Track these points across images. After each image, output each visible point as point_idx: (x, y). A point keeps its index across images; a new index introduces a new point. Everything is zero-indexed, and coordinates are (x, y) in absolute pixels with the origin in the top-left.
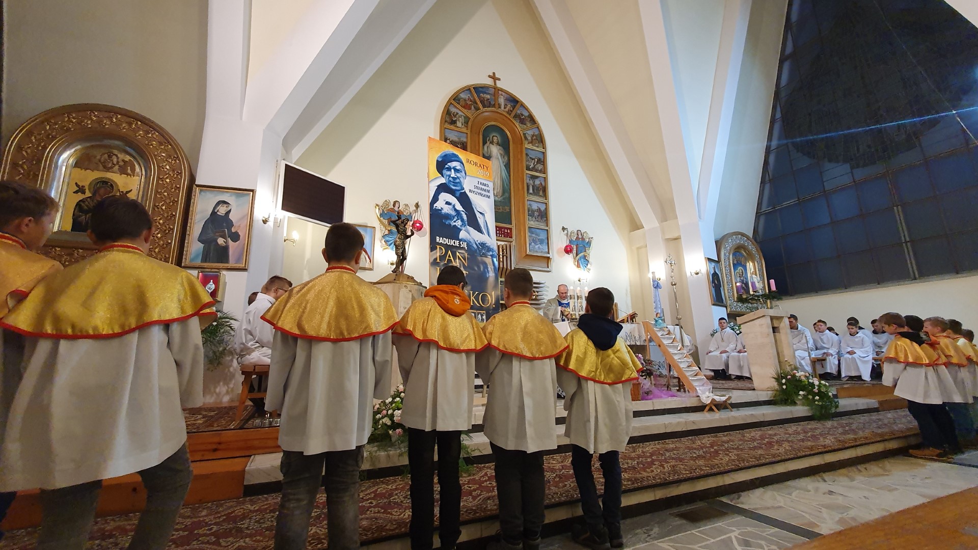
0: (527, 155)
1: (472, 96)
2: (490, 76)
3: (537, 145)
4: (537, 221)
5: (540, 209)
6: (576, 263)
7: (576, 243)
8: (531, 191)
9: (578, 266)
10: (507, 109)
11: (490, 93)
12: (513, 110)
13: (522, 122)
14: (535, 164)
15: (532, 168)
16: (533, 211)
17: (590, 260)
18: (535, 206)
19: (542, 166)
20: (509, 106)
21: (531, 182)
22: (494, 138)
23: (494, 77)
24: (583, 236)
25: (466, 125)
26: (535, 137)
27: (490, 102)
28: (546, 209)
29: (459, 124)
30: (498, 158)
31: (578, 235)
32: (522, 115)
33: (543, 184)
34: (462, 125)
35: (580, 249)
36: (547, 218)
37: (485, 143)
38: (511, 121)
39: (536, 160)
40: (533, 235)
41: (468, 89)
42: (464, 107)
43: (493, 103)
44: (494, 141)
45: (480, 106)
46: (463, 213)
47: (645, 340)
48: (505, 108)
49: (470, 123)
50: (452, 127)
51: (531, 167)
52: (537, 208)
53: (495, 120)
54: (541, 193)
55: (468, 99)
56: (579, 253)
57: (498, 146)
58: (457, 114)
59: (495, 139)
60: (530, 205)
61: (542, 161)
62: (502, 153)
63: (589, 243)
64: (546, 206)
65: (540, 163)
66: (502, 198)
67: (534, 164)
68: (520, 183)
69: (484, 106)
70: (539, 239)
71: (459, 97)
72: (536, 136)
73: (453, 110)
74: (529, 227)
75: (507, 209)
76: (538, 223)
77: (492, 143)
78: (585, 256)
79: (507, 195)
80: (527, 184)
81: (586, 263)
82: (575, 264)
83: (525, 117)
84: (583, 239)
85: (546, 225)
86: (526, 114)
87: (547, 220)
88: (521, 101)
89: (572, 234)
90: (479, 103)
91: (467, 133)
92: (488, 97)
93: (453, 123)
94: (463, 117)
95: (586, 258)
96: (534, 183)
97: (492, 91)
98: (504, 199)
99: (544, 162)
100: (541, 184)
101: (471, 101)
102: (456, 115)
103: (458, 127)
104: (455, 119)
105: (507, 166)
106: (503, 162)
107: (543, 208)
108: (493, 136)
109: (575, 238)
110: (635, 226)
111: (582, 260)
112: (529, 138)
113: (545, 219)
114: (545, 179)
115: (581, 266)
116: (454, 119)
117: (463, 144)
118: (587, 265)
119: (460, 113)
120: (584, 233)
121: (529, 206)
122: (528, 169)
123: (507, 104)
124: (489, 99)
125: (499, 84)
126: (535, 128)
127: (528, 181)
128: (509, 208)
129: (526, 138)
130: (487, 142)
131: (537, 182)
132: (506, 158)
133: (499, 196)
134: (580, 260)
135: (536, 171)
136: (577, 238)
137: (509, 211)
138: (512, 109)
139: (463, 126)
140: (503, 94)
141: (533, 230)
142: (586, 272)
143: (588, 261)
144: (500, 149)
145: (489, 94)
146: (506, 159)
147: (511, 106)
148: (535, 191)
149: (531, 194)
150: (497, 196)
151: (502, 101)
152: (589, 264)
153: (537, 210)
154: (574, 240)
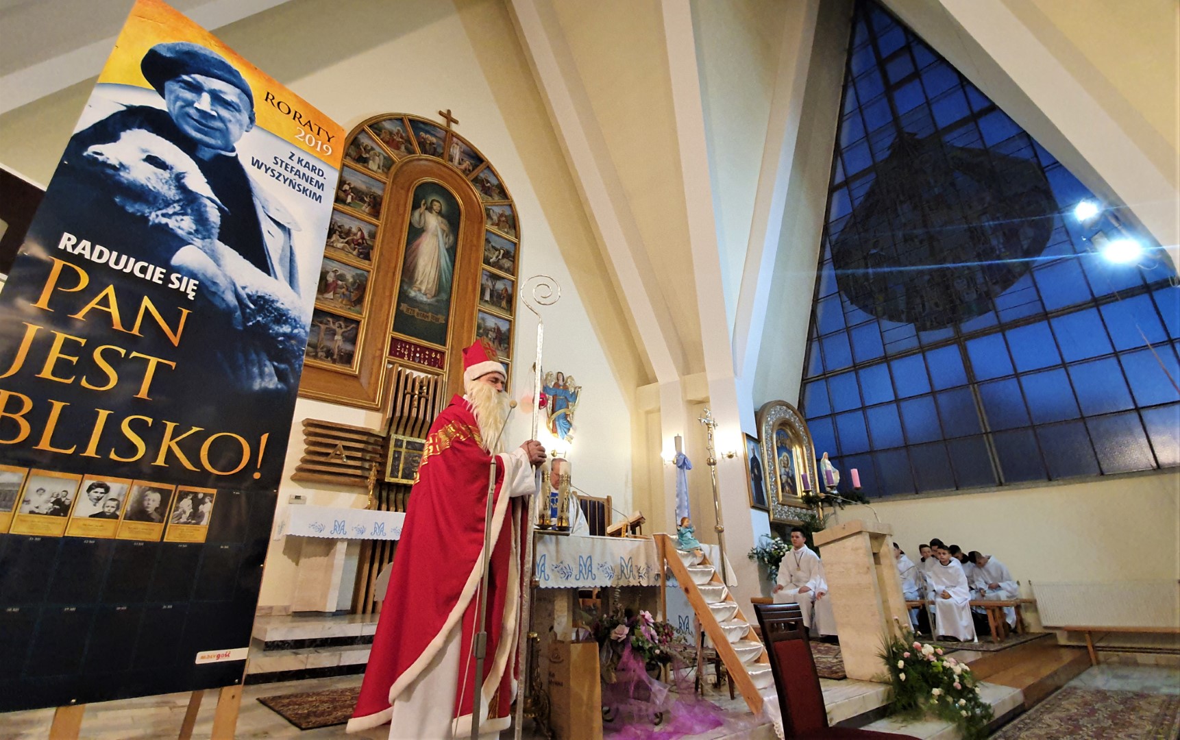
0: (488, 241)
1: (406, 131)
2: (441, 113)
3: (506, 230)
5: (498, 329)
6: (551, 425)
7: (553, 392)
9: (554, 431)
10: (463, 167)
11: (437, 135)
12: (473, 170)
13: (486, 191)
14: (500, 257)
15: (494, 262)
16: (487, 331)
17: (574, 423)
18: (491, 323)
19: (512, 263)
20: (467, 164)
21: (490, 283)
22: (435, 203)
23: (447, 116)
24: (567, 382)
25: (385, 170)
26: (504, 219)
27: (435, 149)
28: (509, 330)
29: (373, 165)
30: (437, 236)
31: (558, 380)
32: (488, 182)
33: (510, 290)
34: (379, 168)
35: (559, 403)
36: (509, 344)
37: (416, 206)
38: (468, 185)
39: (502, 251)
41: (400, 119)
42: (387, 143)
43: (440, 150)
44: (435, 207)
45: (418, 149)
46: (208, 203)
47: (658, 575)
48: (460, 164)
49: (393, 169)
50: (359, 166)
51: (491, 260)
52: (493, 326)
53: (442, 178)
54: (504, 304)
55: (397, 134)
56: (557, 408)
57: (440, 218)
58: (372, 149)
59: (436, 206)
60: (483, 319)
61: (512, 255)
62: (445, 228)
63: (575, 396)
64: (510, 325)
65: (507, 258)
66: (434, 299)
67: (497, 257)
68: (470, 281)
69: (424, 151)
71: (380, 125)
72: (506, 216)
73: (364, 140)
75: (442, 320)
77: (430, 209)
78: (566, 416)
79: (444, 296)
80: (482, 285)
81: (567, 426)
82: (548, 427)
83: (493, 186)
84: (566, 388)
85: (506, 355)
86: (494, 181)
87: (509, 348)
88: (488, 162)
89: (549, 378)
90: (415, 143)
91: (385, 183)
92: (434, 140)
93: (363, 161)
94: (382, 157)
95: (568, 419)
96: (494, 286)
97: (442, 134)
98: (437, 301)
99: (514, 257)
100: (506, 290)
101: (402, 137)
102: (370, 151)
103: (369, 169)
104: (367, 155)
105: (452, 251)
106: (446, 244)
107: (504, 327)
108: (433, 201)
109: (553, 383)
110: (645, 377)
111: (561, 421)
112: (495, 218)
113: (506, 345)
114: (514, 284)
115: (559, 430)
116: (364, 156)
117: (375, 198)
118: (569, 430)
119: (378, 150)
120: (568, 378)
121: (480, 321)
122: (487, 261)
123: (465, 159)
124: (433, 144)
125: (454, 127)
126: (507, 205)
127: (484, 282)
128: (444, 317)
129: (489, 216)
130: (420, 207)
131: (500, 286)
132: (451, 238)
133: (428, 295)
134: (558, 421)
135: (501, 268)
136: (557, 385)
137: (444, 322)
138: (471, 168)
139: (380, 171)
140: (460, 143)
142: (565, 441)
143: (571, 424)
144: (442, 222)
145: (436, 137)
146: (450, 241)
147: (471, 164)
148: (495, 299)
149: (486, 301)
150: (426, 295)
151: (456, 152)
152: (571, 429)
153: (494, 329)
154: (551, 387)
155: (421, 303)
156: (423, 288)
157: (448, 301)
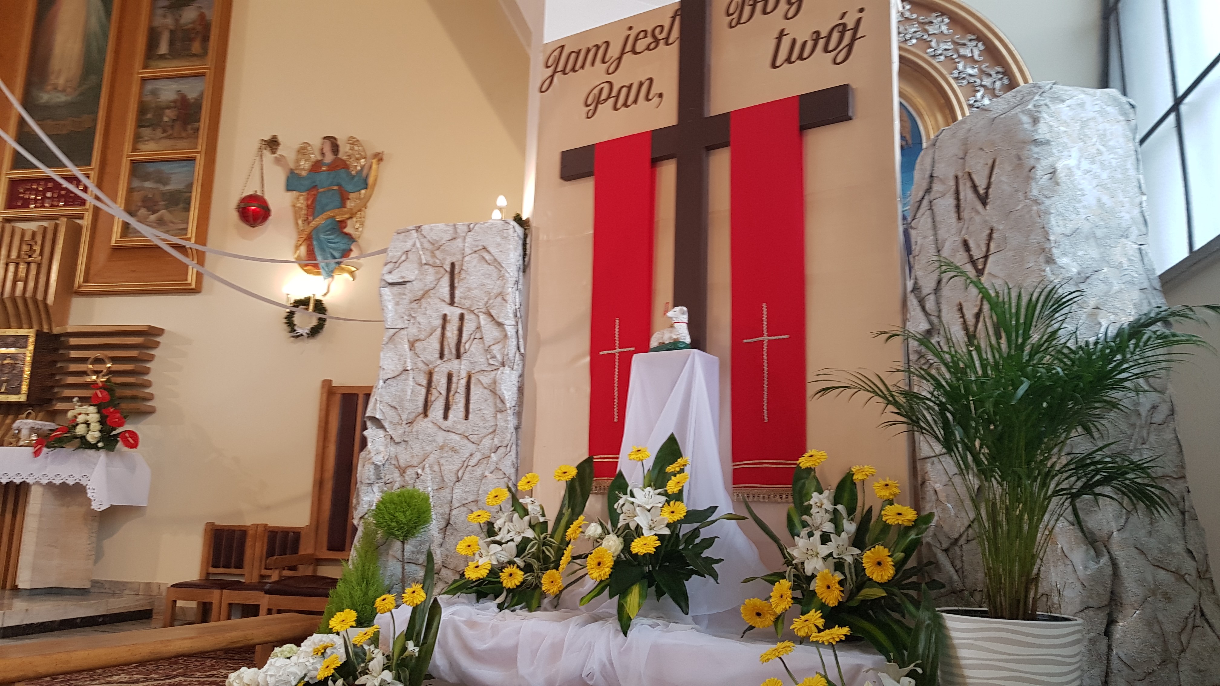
4: (169, 137)
7: (307, 183)
8: (163, 48)
9: (307, 261)
16: (160, 110)
21: (168, 21)
24: (344, 153)
28: (204, 93)
31: (322, 154)
33: (209, 13)
35: (321, 201)
36: (200, 119)
40: (148, 184)
54: (195, 46)
56: (316, 212)
63: (361, 175)
66: (77, 93)
70: (163, 194)
74: (133, 163)
75: (88, 120)
76: (169, 143)
78: (336, 225)
79: (93, 79)
80: (152, 30)
81: (342, 246)
82: (296, 256)
84: (338, 165)
89: (301, 156)
95: (345, 229)
96: (177, 21)
98: (80, 95)
100: (203, 17)
109: (308, 166)
111: (327, 236)
115: (321, 259)
118: (347, 251)
120: (345, 144)
121: (148, 99)
131: (189, 16)
133: (69, 90)
134: (319, 238)
136: (316, 166)
141: (151, 168)
143: (353, 239)
148: (179, 45)
149: (159, 57)
150: (63, 91)
152: (353, 247)
153: (175, 101)
154: (304, 173)
155: (58, 106)
156: (61, 81)
157: (99, 86)
